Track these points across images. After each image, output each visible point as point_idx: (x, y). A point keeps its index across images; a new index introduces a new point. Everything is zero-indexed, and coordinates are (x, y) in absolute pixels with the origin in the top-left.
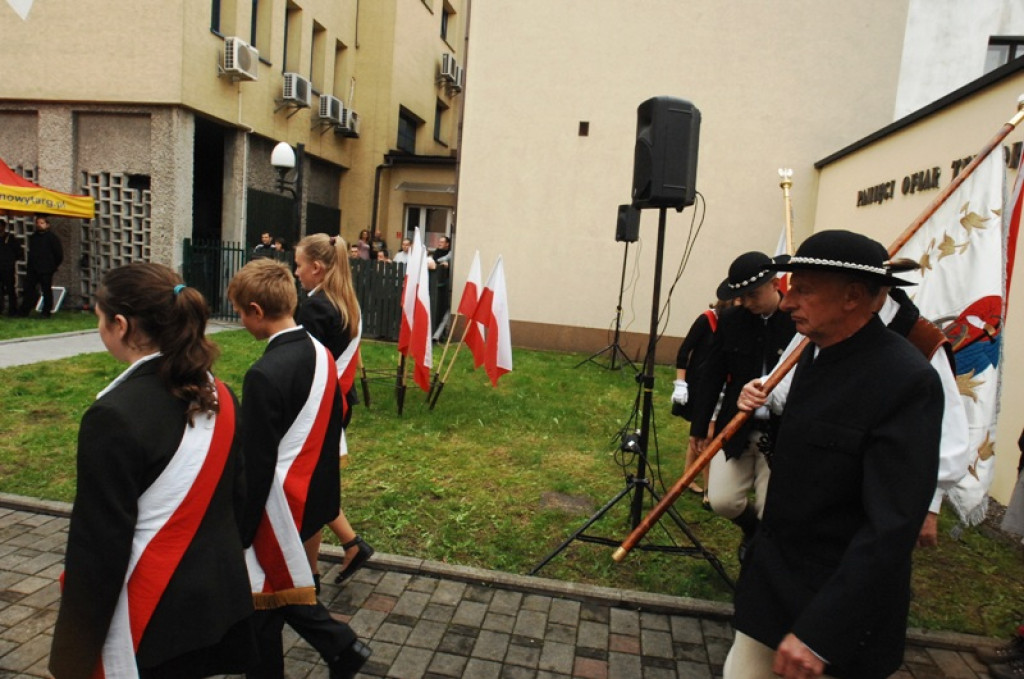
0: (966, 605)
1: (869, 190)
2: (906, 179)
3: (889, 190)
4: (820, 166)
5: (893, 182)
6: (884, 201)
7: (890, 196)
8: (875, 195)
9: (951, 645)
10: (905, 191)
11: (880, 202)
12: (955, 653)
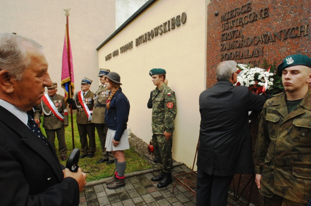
0: (112, 169)
1: (107, 56)
2: (113, 53)
3: (110, 56)
4: (98, 49)
5: (111, 54)
6: (110, 59)
7: (111, 58)
8: (108, 58)
9: (101, 183)
10: (113, 56)
11: (109, 59)
12: (102, 185)
